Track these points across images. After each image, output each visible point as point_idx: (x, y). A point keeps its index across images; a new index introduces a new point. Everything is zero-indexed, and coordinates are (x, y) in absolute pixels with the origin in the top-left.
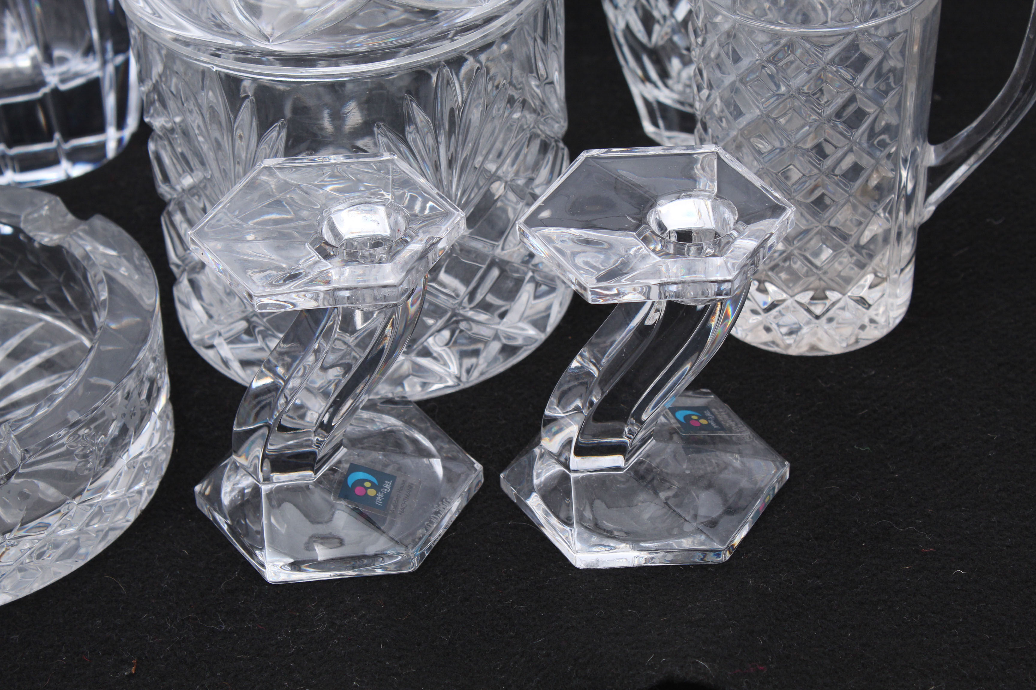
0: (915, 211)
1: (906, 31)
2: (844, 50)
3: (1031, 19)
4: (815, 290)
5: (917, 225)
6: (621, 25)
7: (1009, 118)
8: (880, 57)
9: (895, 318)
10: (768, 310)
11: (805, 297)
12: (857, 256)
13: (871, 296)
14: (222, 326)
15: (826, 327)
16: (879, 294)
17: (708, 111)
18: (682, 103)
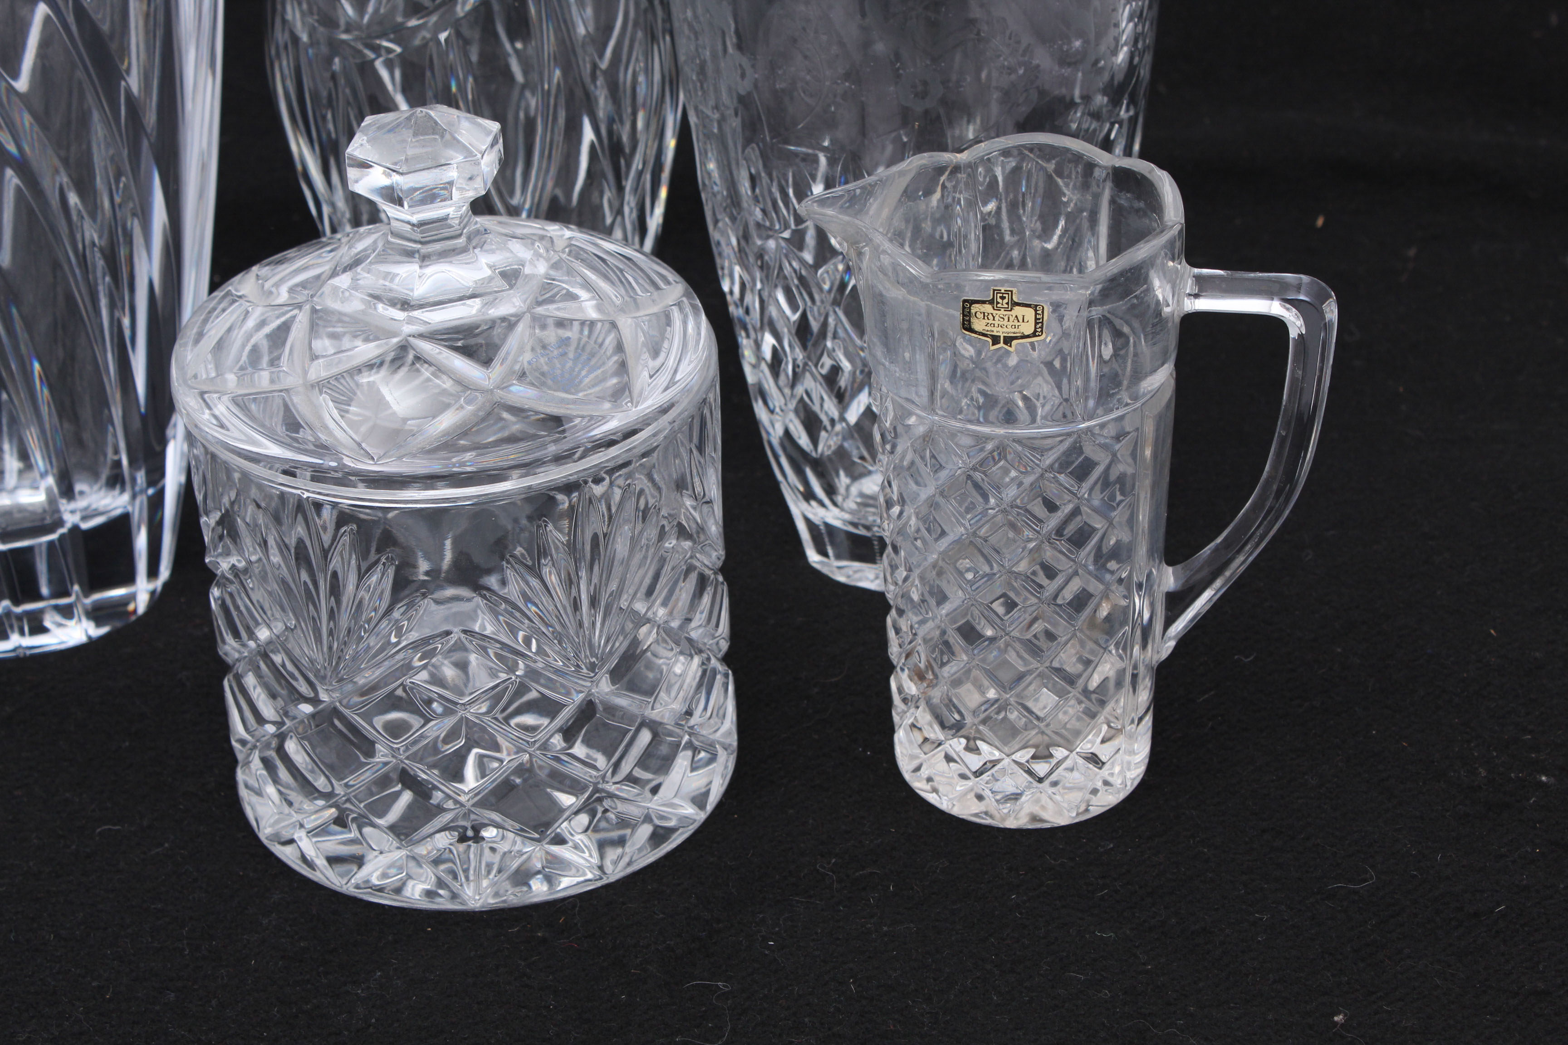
0: (1153, 646)
1: (1137, 429)
2: (1064, 453)
3: (1282, 413)
4: (1036, 746)
5: (1155, 664)
6: (779, 431)
7: (1261, 531)
8: (1107, 461)
9: (1134, 779)
10: (978, 773)
11: (1023, 756)
12: (1086, 703)
13: (1104, 752)
14: (303, 816)
15: (1051, 790)
16: (1113, 750)
17: (901, 532)
18: (855, 525)
